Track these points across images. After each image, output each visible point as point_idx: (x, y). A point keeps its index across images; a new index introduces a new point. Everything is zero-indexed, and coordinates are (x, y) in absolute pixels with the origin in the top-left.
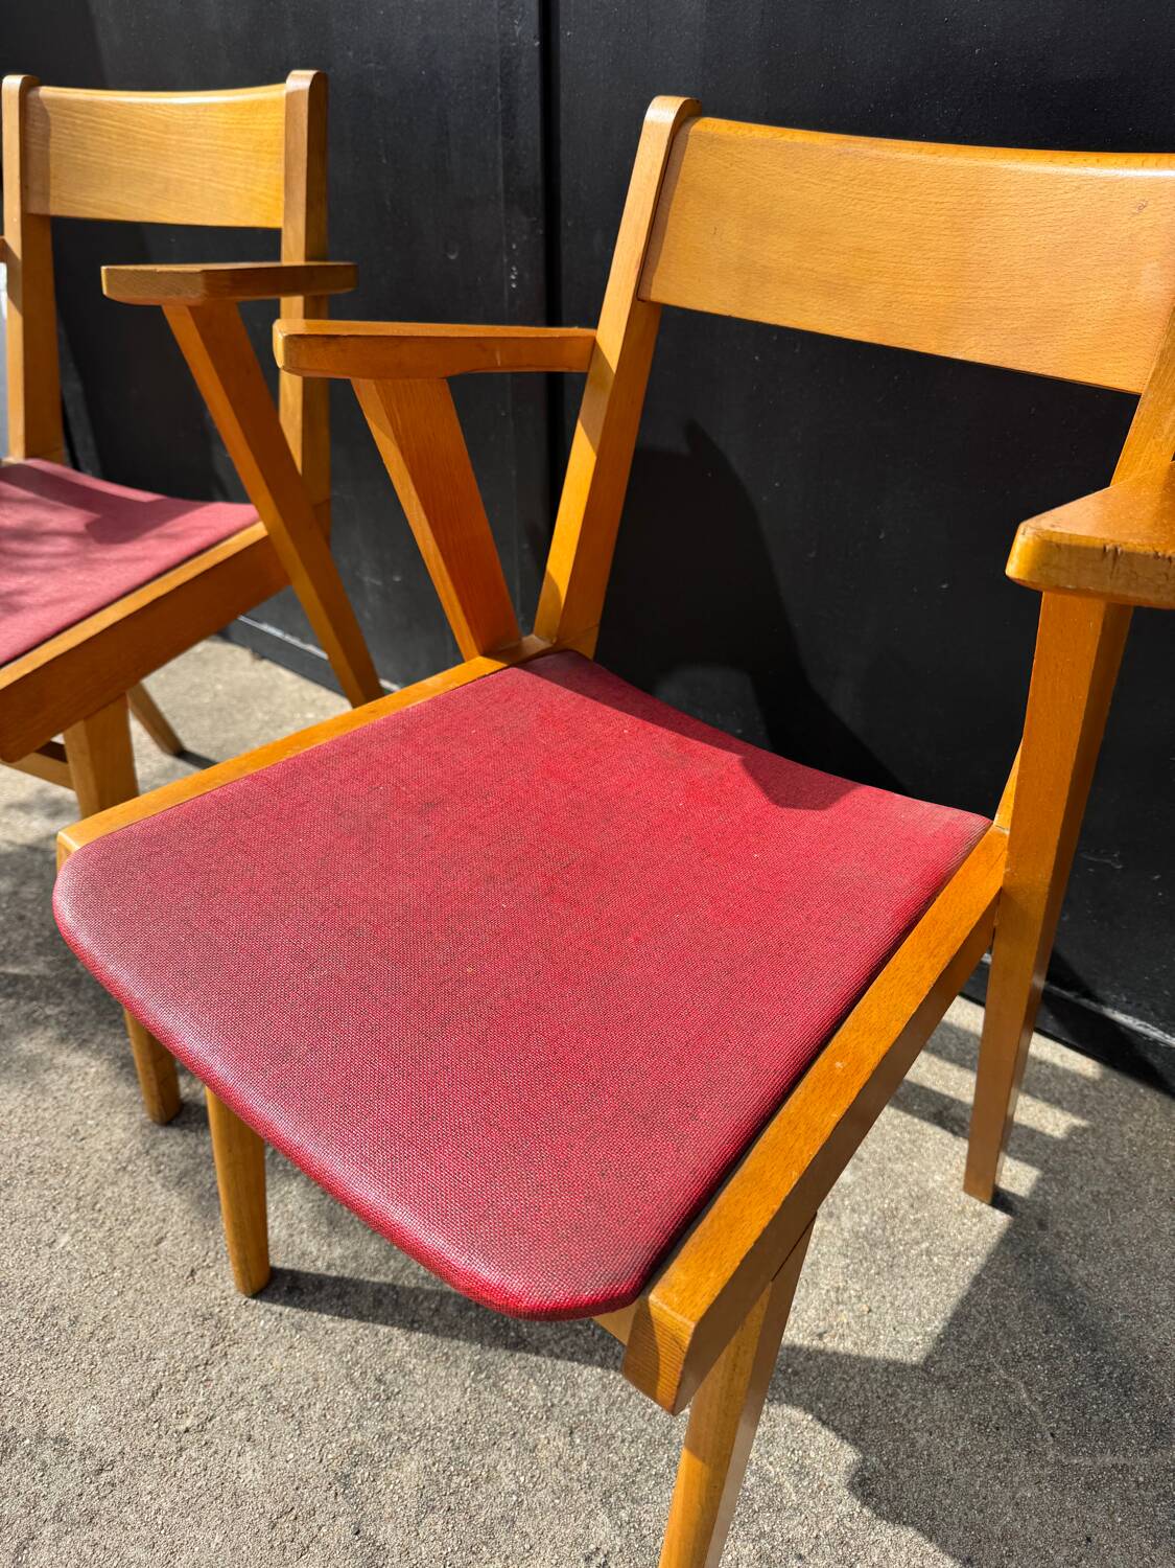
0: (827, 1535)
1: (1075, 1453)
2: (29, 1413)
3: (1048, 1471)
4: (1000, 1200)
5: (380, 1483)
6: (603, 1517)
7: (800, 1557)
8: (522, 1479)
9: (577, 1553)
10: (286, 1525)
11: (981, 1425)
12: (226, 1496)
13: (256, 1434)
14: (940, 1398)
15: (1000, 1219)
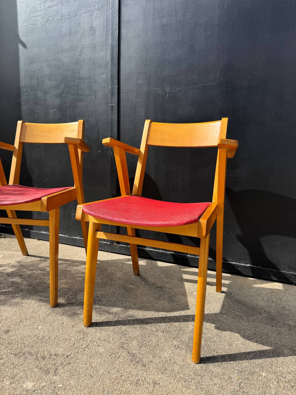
0: (215, 335)
1: (249, 318)
2: (46, 352)
3: (246, 321)
4: (222, 292)
5: (130, 346)
6: (174, 341)
7: (212, 338)
8: (157, 339)
9: (173, 346)
10: (113, 355)
11: (233, 318)
12: (98, 354)
13: (100, 345)
14: (225, 316)
15: (224, 294)
